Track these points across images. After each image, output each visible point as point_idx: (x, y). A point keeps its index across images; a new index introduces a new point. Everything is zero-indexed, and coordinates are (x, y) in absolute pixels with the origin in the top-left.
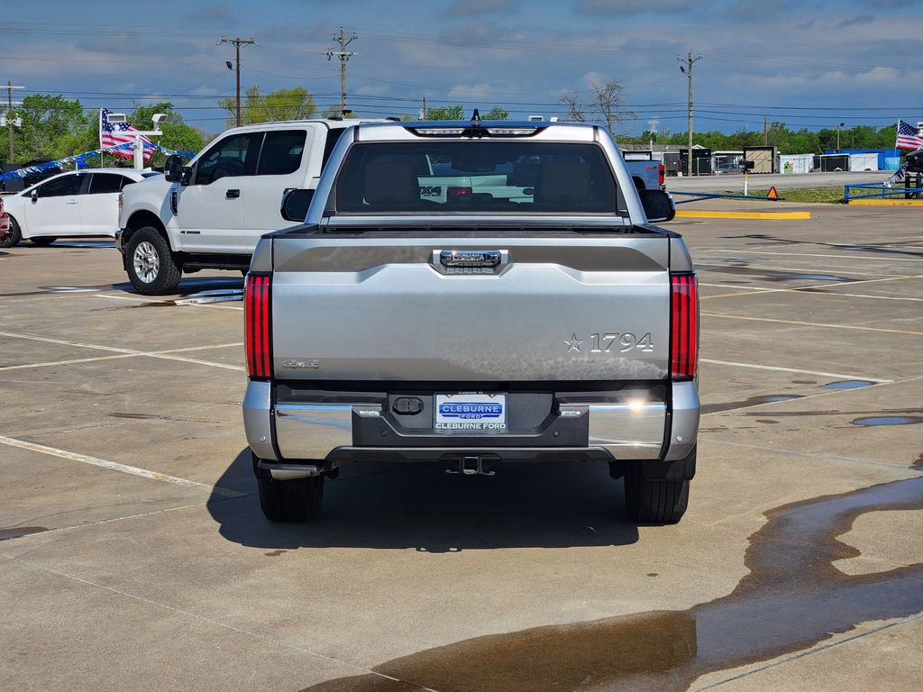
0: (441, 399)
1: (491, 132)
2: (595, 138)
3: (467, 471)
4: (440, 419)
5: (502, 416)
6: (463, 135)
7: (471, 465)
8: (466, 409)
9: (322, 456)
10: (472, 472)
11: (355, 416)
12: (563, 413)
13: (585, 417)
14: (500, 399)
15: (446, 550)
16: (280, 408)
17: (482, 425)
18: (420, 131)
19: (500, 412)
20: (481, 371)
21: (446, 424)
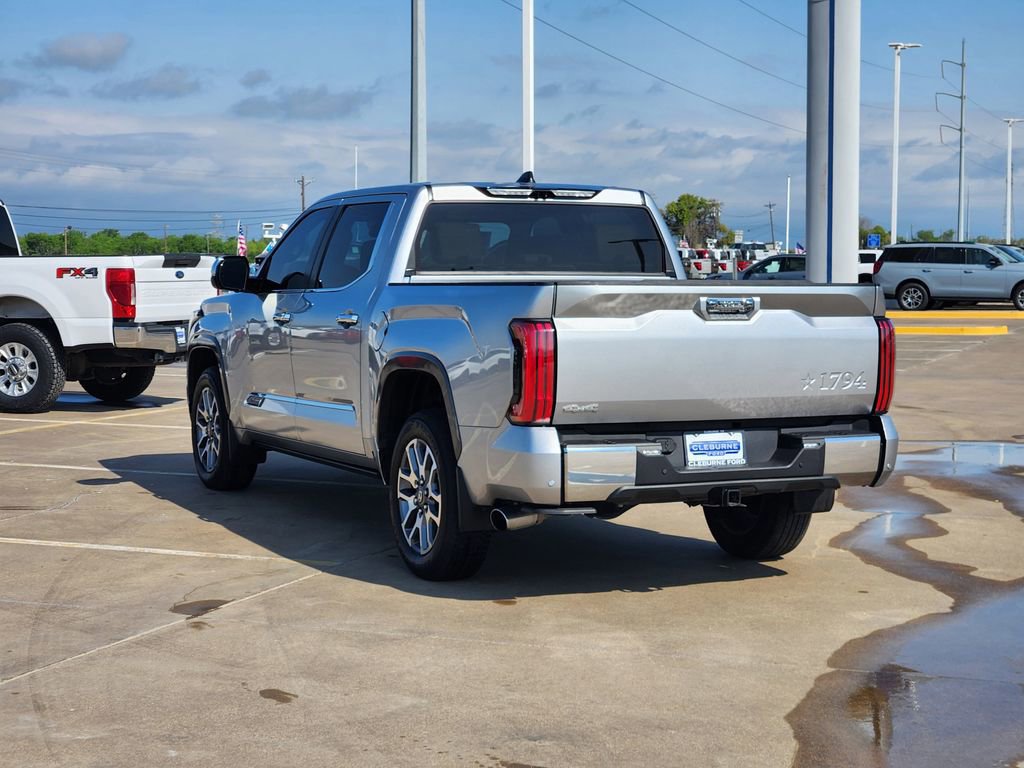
0: (690, 439)
3: (731, 504)
4: (691, 457)
5: (741, 452)
6: (531, 196)
7: (734, 497)
8: (712, 447)
9: (603, 497)
10: (735, 504)
11: (639, 456)
12: (805, 445)
13: (822, 451)
14: (737, 437)
16: (570, 449)
17: (726, 461)
19: (739, 448)
20: (737, 410)
21: (697, 461)
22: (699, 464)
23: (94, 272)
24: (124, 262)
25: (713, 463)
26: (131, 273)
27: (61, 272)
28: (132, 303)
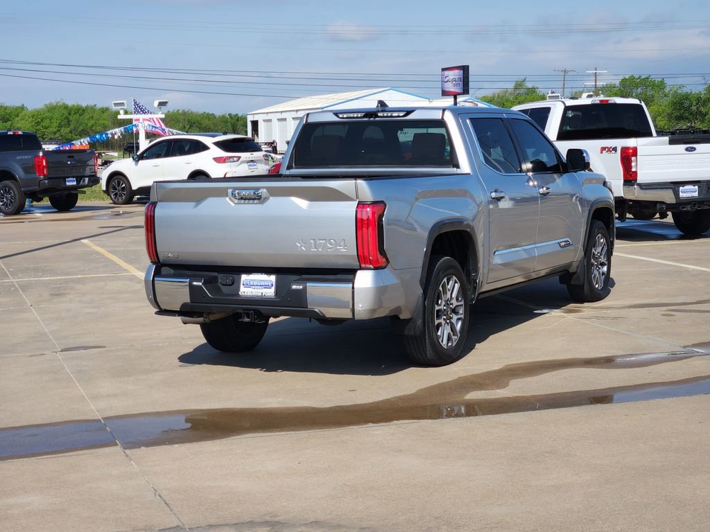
0: (244, 277)
1: (379, 115)
2: (443, 117)
4: (242, 289)
5: (273, 288)
6: (364, 117)
8: (256, 283)
9: (178, 308)
11: (191, 285)
12: (293, 287)
13: (305, 289)
14: (273, 278)
15: (275, 370)
17: (262, 293)
18: (341, 116)
19: (272, 286)
21: (245, 291)
22: (246, 294)
23: (615, 149)
24: (631, 142)
25: (254, 294)
26: (635, 150)
27: (603, 149)
28: (633, 170)
